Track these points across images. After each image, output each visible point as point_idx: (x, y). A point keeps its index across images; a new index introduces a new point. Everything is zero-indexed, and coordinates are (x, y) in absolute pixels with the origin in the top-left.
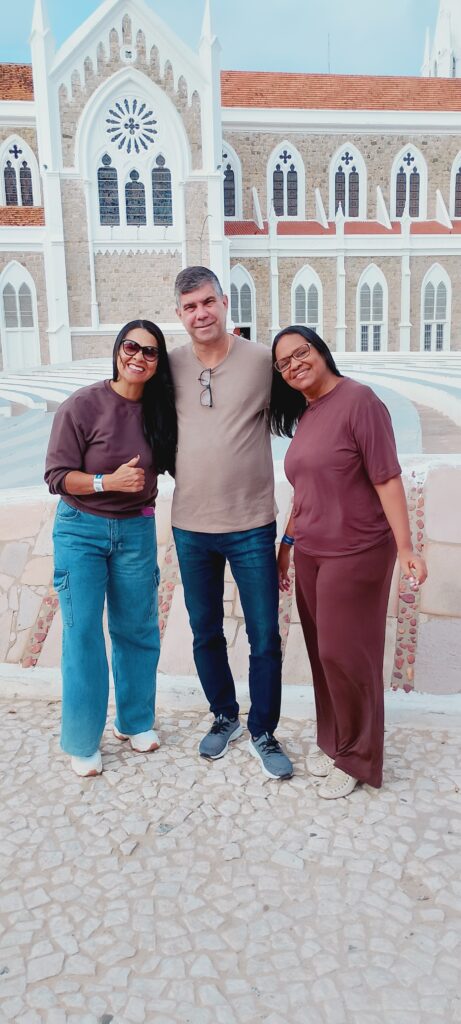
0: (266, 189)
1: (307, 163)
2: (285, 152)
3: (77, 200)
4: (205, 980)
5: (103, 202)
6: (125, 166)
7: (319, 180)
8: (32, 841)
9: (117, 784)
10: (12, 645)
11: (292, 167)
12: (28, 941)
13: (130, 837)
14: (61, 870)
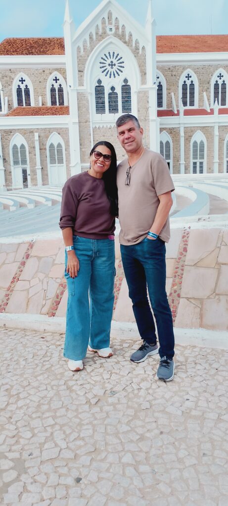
0: (178, 93)
1: (200, 80)
2: (188, 75)
3: (85, 102)
4: (129, 465)
5: (97, 103)
6: (108, 84)
7: (206, 88)
8: (48, 396)
9: (91, 372)
10: (43, 306)
11: (192, 82)
12: (43, 441)
13: (95, 396)
14: (61, 410)
